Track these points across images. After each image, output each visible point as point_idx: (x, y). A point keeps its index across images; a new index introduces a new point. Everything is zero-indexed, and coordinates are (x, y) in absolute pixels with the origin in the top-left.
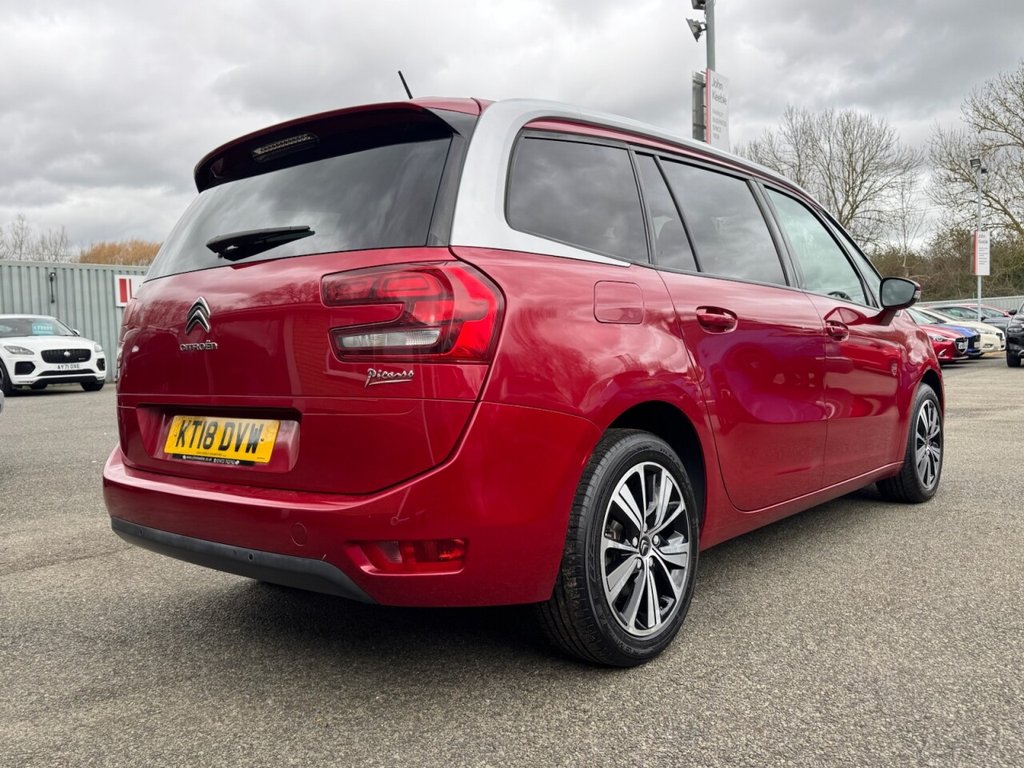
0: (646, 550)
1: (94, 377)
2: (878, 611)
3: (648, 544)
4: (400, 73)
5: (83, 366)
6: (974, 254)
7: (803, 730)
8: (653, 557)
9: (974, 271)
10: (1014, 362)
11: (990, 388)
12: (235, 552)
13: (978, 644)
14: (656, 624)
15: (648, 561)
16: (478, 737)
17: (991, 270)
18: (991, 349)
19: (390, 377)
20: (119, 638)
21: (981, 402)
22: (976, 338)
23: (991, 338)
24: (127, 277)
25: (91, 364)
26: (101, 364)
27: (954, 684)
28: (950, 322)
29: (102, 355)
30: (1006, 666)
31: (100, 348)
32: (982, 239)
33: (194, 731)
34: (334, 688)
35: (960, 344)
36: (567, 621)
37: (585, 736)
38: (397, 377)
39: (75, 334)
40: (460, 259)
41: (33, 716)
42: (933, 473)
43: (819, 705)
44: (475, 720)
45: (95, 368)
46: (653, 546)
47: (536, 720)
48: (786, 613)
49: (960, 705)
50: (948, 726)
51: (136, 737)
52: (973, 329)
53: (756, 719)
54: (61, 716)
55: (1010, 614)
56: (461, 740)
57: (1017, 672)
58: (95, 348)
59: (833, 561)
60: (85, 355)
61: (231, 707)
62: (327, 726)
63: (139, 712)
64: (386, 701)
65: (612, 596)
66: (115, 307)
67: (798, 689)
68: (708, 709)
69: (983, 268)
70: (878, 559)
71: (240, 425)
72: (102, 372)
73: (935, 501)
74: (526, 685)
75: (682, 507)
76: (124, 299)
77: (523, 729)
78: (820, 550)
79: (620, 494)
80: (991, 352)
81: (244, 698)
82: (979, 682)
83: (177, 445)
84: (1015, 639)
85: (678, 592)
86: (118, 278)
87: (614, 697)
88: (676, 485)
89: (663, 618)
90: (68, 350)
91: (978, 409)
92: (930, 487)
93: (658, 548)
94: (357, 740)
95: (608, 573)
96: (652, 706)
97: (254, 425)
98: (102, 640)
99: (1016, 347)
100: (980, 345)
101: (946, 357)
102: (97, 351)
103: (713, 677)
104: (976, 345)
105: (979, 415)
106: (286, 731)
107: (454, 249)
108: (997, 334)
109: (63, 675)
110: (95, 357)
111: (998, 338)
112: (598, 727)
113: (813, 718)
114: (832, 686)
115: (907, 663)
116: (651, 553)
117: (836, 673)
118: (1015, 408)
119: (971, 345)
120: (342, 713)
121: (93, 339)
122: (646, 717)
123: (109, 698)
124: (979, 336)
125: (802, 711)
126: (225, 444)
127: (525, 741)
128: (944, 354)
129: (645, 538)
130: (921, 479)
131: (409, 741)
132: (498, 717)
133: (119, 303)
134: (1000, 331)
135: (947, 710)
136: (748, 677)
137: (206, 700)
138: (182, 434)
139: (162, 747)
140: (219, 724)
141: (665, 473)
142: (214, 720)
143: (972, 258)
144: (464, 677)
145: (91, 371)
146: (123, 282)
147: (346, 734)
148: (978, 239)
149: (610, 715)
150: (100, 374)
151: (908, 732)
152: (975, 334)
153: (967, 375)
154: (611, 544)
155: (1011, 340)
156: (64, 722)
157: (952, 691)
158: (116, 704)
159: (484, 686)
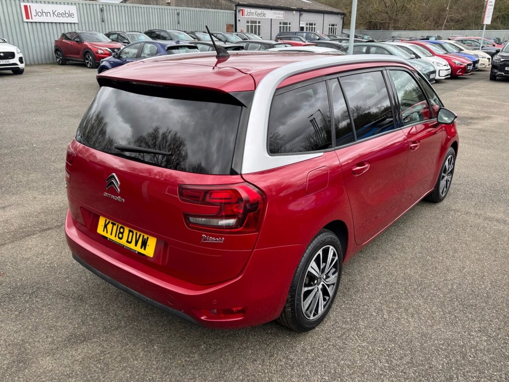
0: (320, 283)
1: (18, 67)
2: (414, 290)
3: (321, 280)
4: (206, 27)
5: (11, 61)
6: (485, 12)
7: (381, 374)
8: (323, 285)
9: (483, 22)
10: (493, 78)
11: (480, 99)
12: (139, 296)
13: (455, 316)
14: (321, 310)
15: (320, 286)
16: (248, 376)
17: (492, 22)
18: (483, 66)
19: (212, 239)
20: (79, 296)
21: (473, 111)
22: (477, 62)
23: (484, 60)
24: (28, 4)
25: (16, 60)
26: (21, 60)
27: (443, 345)
28: (466, 51)
29: (21, 55)
30: (465, 332)
31: (19, 51)
32: (490, 4)
33: (126, 366)
34: (182, 338)
35: (469, 67)
36: (285, 321)
37: (292, 376)
38: (216, 240)
39: (4, 42)
40: (246, 181)
41: (51, 353)
42: (446, 188)
43: (387, 358)
44: (246, 364)
45: (18, 63)
46: (323, 280)
47: (271, 365)
48: (375, 290)
49: (444, 360)
50: (439, 373)
51: (102, 369)
52: (477, 56)
53: (362, 366)
54: (65, 353)
55: (471, 294)
56: (241, 377)
57: (469, 337)
58: (17, 51)
59: (397, 250)
60: (11, 55)
61: (139, 351)
62: (183, 366)
63: (99, 352)
64: (207, 349)
65: (304, 310)
66: (23, 22)
67: (380, 347)
68: (342, 360)
69: (488, 20)
70: (418, 249)
71: (136, 233)
72: (22, 64)
73: (445, 202)
74: (265, 340)
75: (337, 258)
76: (28, 17)
77: (266, 371)
78: (391, 240)
79: (311, 267)
80: (484, 67)
81: (144, 344)
82: (453, 343)
83: (104, 231)
84: (471, 313)
85: (331, 294)
86: (23, 4)
87: (304, 350)
88: (335, 250)
89: (324, 306)
90: (2, 53)
91: (472, 118)
92: (444, 194)
93: (325, 280)
94: (197, 376)
95: (304, 301)
96: (319, 357)
97: (143, 236)
98: (71, 297)
99: (496, 71)
100: (478, 66)
101: (460, 74)
102: (18, 53)
103: (344, 337)
104: (476, 65)
105: (471, 123)
106: (166, 368)
107: (244, 176)
108: (488, 58)
109: (59, 324)
110: (17, 56)
111: (488, 60)
112: (298, 371)
113: (385, 366)
114: (393, 345)
115: (425, 329)
116: (322, 283)
117: (395, 335)
118: (489, 118)
119: (474, 66)
120: (189, 357)
121: (14, 45)
122: (317, 364)
123: (84, 341)
124: (479, 60)
125: (381, 362)
126: (130, 240)
127: (267, 379)
128: (460, 72)
129: (320, 278)
130: (441, 191)
131: (219, 377)
132: (255, 362)
133: (25, 20)
134: (490, 57)
135: (439, 363)
136: (358, 337)
137: (127, 345)
138: (106, 226)
139: (114, 377)
140: (136, 362)
141: (331, 247)
142: (133, 359)
143: (483, 14)
144: (238, 333)
145: (16, 64)
146: (26, 7)
147: (192, 371)
148: (488, 3)
149: (302, 362)
150: (21, 66)
151: (423, 377)
152: (477, 59)
153: (469, 86)
154: (306, 289)
155: (494, 67)
156: (67, 357)
157: (442, 349)
158: (88, 345)
159: (247, 341)
